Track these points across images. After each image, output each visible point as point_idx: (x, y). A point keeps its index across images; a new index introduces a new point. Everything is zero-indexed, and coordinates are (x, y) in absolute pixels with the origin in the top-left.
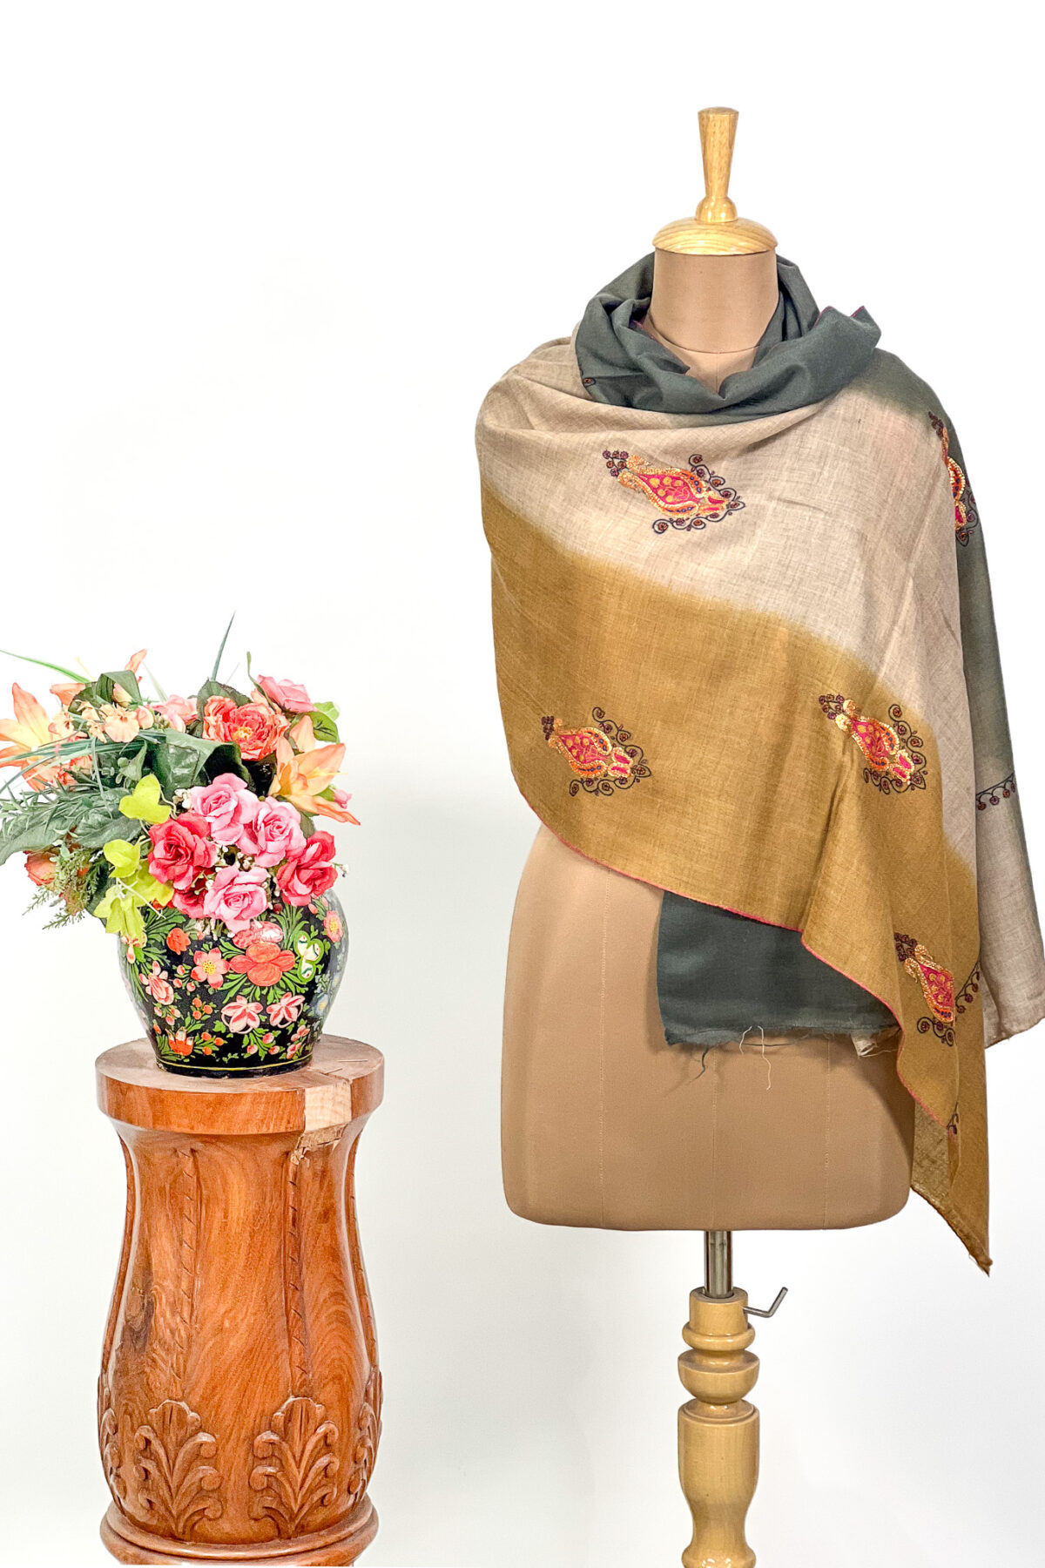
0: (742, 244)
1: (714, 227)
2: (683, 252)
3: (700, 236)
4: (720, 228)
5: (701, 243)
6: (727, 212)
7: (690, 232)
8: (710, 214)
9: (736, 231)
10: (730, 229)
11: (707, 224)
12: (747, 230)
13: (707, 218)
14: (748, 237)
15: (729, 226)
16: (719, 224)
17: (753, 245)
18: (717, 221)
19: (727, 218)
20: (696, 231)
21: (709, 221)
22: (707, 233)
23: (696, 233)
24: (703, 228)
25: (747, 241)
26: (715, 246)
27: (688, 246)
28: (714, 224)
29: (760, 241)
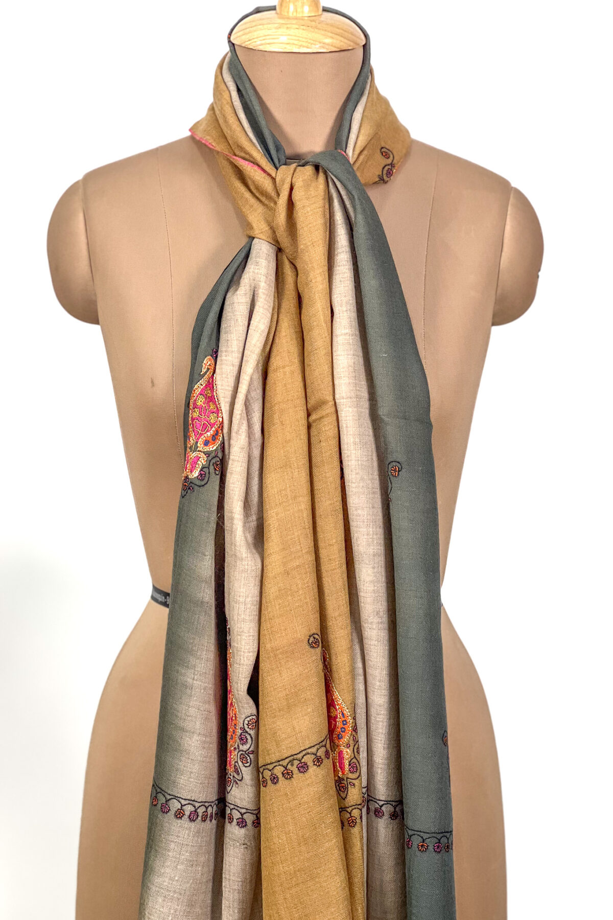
0: (328, 41)
1: (294, 22)
2: (261, 48)
3: (280, 31)
4: (302, 22)
5: (284, 39)
6: (310, 6)
7: (270, 26)
8: (291, 6)
9: (319, 26)
10: (313, 23)
11: (288, 18)
12: (332, 25)
13: (288, 12)
14: (332, 33)
15: (311, 21)
16: (302, 18)
17: (338, 42)
18: (300, 15)
19: (310, 11)
20: (276, 25)
21: (291, 14)
22: (287, 28)
23: (277, 28)
24: (283, 22)
25: (332, 38)
26: (296, 42)
27: (268, 41)
28: (296, 18)
29: (345, 38)
